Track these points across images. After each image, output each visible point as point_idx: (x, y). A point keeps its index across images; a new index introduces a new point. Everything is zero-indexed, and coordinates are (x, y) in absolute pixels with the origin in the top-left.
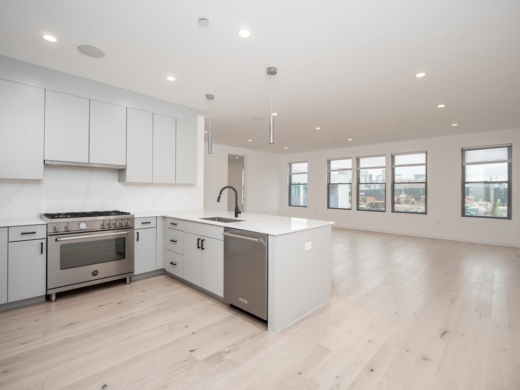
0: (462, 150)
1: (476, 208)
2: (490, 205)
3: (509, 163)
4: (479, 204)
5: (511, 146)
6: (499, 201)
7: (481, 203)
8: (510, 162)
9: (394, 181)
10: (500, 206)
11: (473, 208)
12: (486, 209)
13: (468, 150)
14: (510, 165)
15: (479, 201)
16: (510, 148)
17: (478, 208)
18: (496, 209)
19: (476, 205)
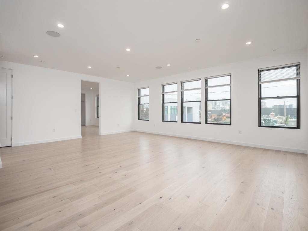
0: (258, 71)
1: (276, 120)
2: (284, 118)
3: (297, 80)
4: (277, 117)
5: (299, 65)
6: (289, 115)
7: (279, 117)
8: (299, 79)
9: (207, 99)
10: (290, 118)
11: (274, 120)
12: (282, 121)
13: (263, 71)
14: (298, 82)
15: (278, 116)
16: (298, 66)
17: (277, 120)
18: (288, 121)
19: (276, 119)
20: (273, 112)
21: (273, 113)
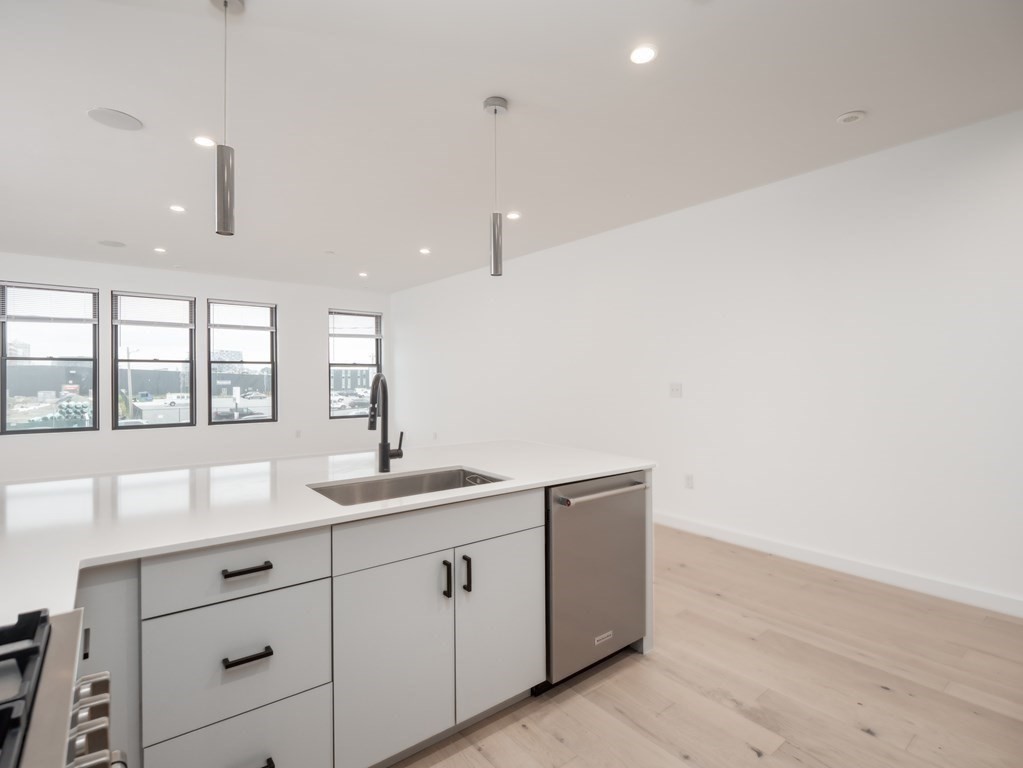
5: (380, 316)
20: (71, 382)
21: (74, 384)
